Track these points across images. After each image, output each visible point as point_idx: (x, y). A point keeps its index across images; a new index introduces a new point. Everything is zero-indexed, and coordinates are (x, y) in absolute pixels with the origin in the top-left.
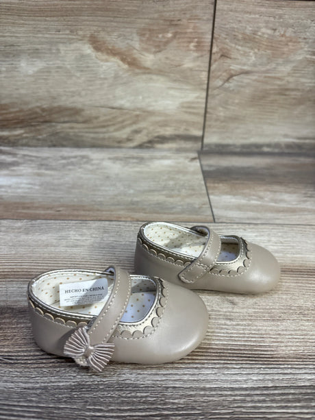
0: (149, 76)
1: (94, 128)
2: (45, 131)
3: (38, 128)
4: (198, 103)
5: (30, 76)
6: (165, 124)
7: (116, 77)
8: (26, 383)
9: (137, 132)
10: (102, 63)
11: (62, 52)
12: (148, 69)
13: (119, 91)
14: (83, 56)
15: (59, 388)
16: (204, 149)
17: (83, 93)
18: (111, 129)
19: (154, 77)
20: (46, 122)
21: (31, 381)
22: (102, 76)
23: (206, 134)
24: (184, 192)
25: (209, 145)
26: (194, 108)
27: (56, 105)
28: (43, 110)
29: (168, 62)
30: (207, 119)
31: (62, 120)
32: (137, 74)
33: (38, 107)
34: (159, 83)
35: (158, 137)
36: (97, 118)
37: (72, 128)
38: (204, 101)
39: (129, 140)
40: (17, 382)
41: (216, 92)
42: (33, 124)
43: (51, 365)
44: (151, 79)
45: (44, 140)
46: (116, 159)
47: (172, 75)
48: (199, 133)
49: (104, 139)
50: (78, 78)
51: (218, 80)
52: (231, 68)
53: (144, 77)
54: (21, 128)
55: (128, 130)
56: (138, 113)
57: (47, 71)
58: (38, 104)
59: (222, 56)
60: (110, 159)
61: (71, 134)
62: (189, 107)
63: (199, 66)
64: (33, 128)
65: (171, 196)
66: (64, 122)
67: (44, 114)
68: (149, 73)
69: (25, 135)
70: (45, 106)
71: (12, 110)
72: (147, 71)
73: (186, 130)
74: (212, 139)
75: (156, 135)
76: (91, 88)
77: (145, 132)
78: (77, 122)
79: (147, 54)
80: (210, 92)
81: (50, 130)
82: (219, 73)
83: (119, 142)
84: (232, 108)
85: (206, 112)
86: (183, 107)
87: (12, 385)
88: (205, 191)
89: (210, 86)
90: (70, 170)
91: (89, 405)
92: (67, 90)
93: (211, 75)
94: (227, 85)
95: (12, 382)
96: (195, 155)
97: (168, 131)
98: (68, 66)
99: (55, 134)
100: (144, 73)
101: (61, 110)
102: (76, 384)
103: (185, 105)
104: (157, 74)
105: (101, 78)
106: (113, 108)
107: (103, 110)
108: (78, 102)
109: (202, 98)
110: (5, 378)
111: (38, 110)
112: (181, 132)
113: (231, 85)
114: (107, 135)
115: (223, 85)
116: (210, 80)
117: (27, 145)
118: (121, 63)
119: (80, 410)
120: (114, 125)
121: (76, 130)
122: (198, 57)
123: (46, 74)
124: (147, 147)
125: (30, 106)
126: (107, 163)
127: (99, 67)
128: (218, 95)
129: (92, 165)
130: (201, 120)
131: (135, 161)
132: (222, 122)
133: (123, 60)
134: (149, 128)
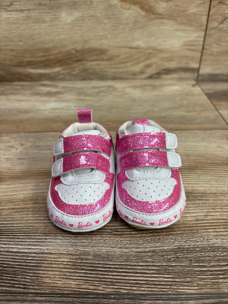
0: (161, 20)
1: (116, 64)
2: (78, 68)
3: (73, 66)
4: (198, 41)
5: (69, 24)
6: (170, 59)
7: (136, 22)
8: (137, 248)
9: (148, 66)
10: (125, 11)
11: (95, 3)
12: (161, 14)
13: (137, 34)
14: (110, 6)
15: (164, 251)
16: (200, 78)
17: (109, 36)
18: (129, 64)
19: (165, 21)
20: (78, 61)
21: (140, 246)
22: (125, 22)
23: (202, 66)
24: (197, 108)
25: (203, 75)
26: (194, 45)
27: (87, 47)
28: (77, 51)
29: (177, 8)
30: (204, 54)
31: (91, 58)
32: (152, 19)
33: (73, 49)
34: (169, 26)
35: (164, 70)
36: (118, 56)
37: (98, 65)
38: (203, 39)
39: (142, 72)
40: (130, 248)
41: (212, 32)
42: (69, 63)
43: (151, 234)
44: (163, 23)
45: (76, 75)
46: (135, 87)
47: (180, 19)
48: (196, 66)
49: (122, 73)
50: (106, 24)
51: (215, 22)
52: (226, 12)
53: (157, 21)
54: (59, 66)
55: (141, 65)
56: (150, 51)
57: (82, 19)
58: (74, 47)
59: (219, 2)
60: (129, 87)
61: (98, 70)
62: (190, 45)
63: (201, 11)
64: (68, 66)
65: (190, 112)
66: (93, 61)
67: (78, 55)
68: (161, 18)
69: (62, 72)
70: (79, 48)
71: (53, 52)
72: (160, 16)
73: (186, 63)
74: (206, 70)
75: (163, 68)
76: (115, 32)
77: (155, 66)
78: (103, 60)
79: (161, 3)
80: (207, 33)
81: (81, 67)
82: (216, 17)
83: (134, 75)
84: (224, 44)
85: (203, 48)
86: (186, 45)
87: (127, 250)
88: (213, 108)
89: (209, 26)
90: (103, 96)
91: (194, 263)
92: (97, 34)
93: (209, 18)
94: (221, 26)
95: (126, 248)
96: (194, 82)
97: (173, 65)
98: (99, 15)
99: (85, 70)
100: (158, 18)
101: (91, 51)
102: (176, 247)
103: (188, 44)
104: (168, 19)
105: (124, 24)
106: (131, 48)
107: (124, 50)
108: (105, 43)
109: (201, 37)
110: (119, 246)
111: (73, 52)
112: (182, 65)
113: (224, 26)
114: (125, 70)
115: (219, 25)
116: (209, 22)
117: (63, 80)
118: (140, 10)
119: (189, 267)
120: (131, 61)
121: (102, 67)
122: (201, 4)
123: (81, 22)
124: (156, 78)
125: (67, 49)
126: (129, 90)
127: (122, 14)
128: (214, 34)
129: (119, 92)
130: (199, 55)
131: (149, 88)
132: (215, 56)
133: (142, 8)
134: (158, 63)
